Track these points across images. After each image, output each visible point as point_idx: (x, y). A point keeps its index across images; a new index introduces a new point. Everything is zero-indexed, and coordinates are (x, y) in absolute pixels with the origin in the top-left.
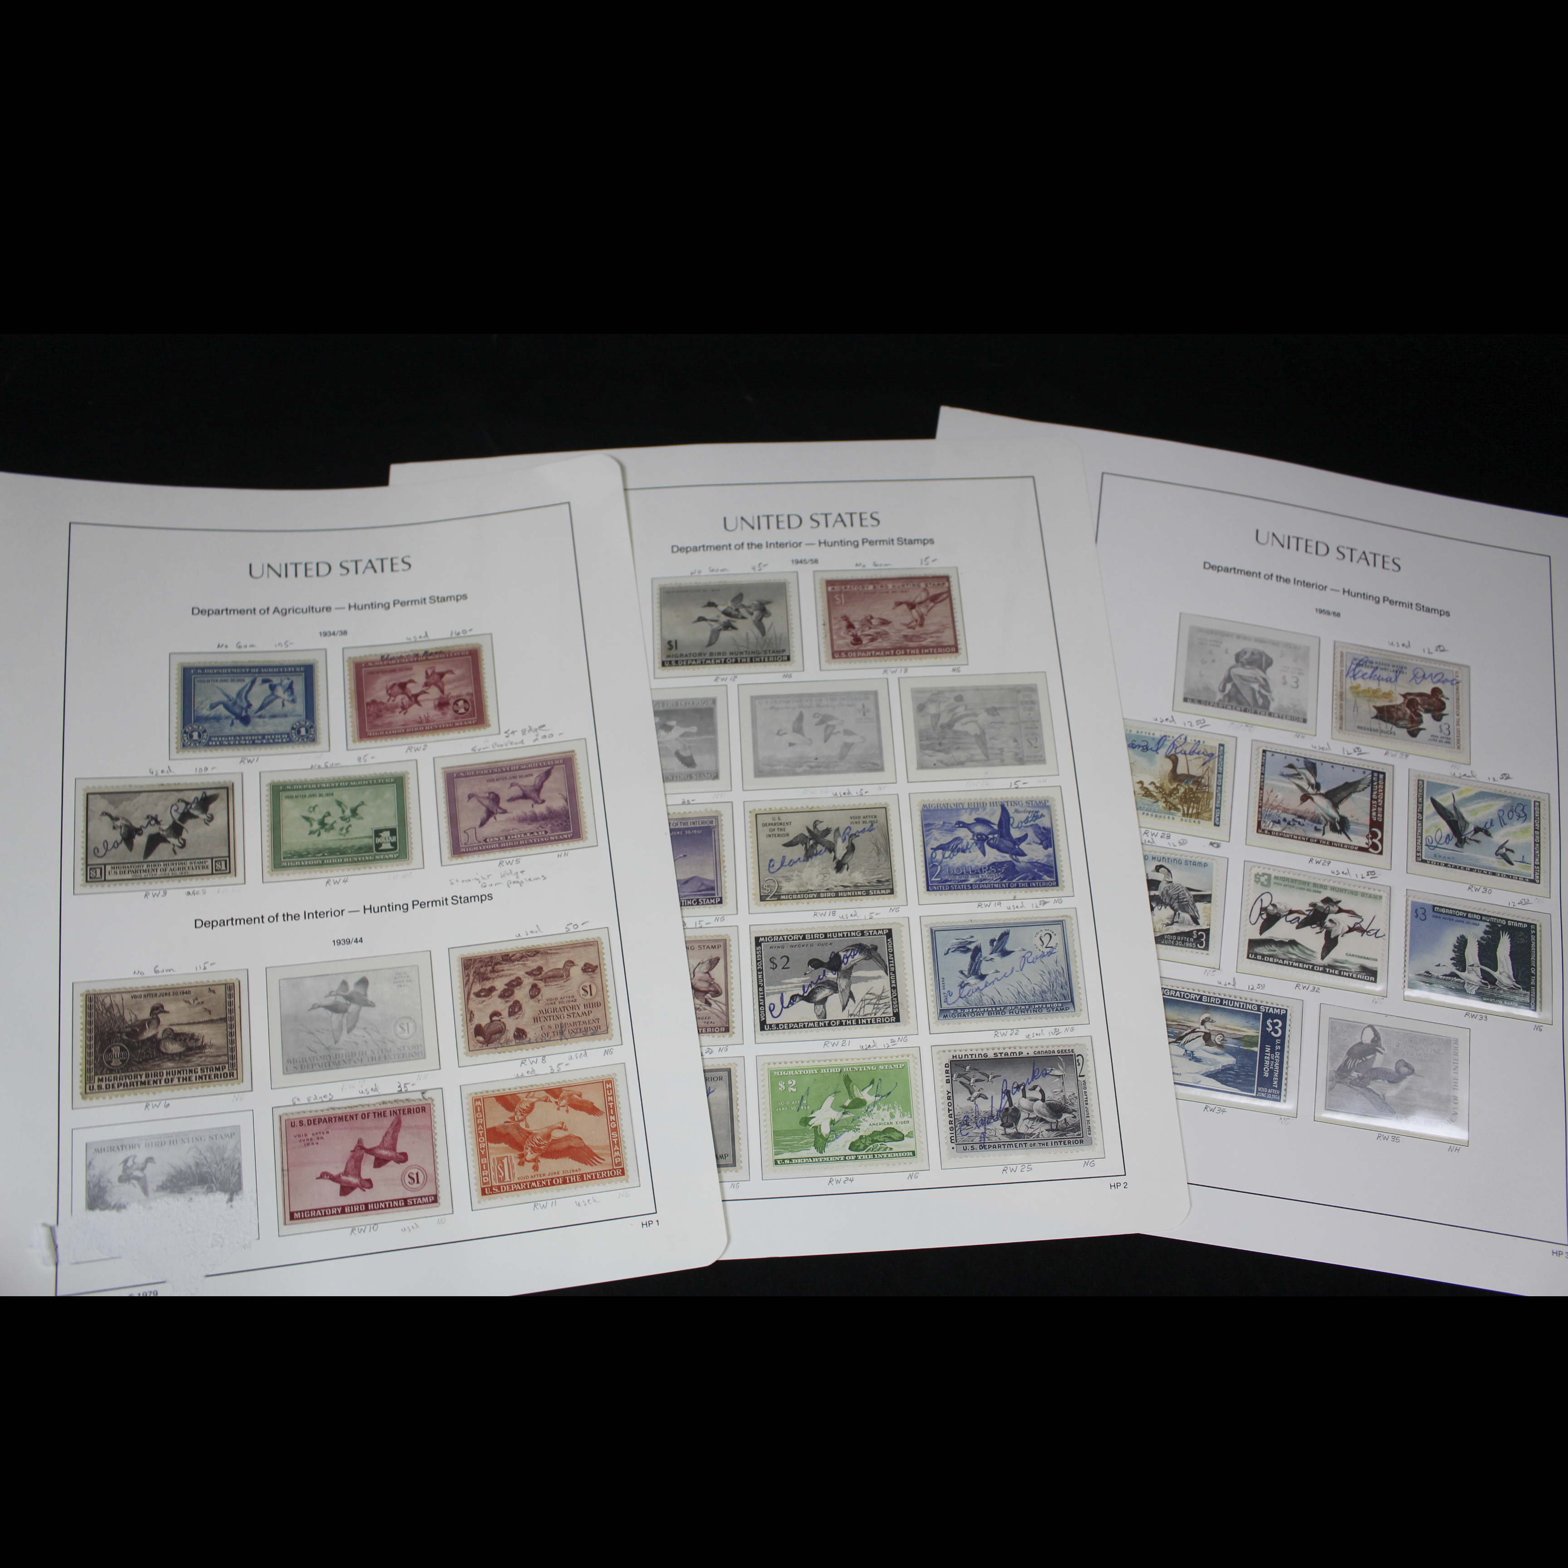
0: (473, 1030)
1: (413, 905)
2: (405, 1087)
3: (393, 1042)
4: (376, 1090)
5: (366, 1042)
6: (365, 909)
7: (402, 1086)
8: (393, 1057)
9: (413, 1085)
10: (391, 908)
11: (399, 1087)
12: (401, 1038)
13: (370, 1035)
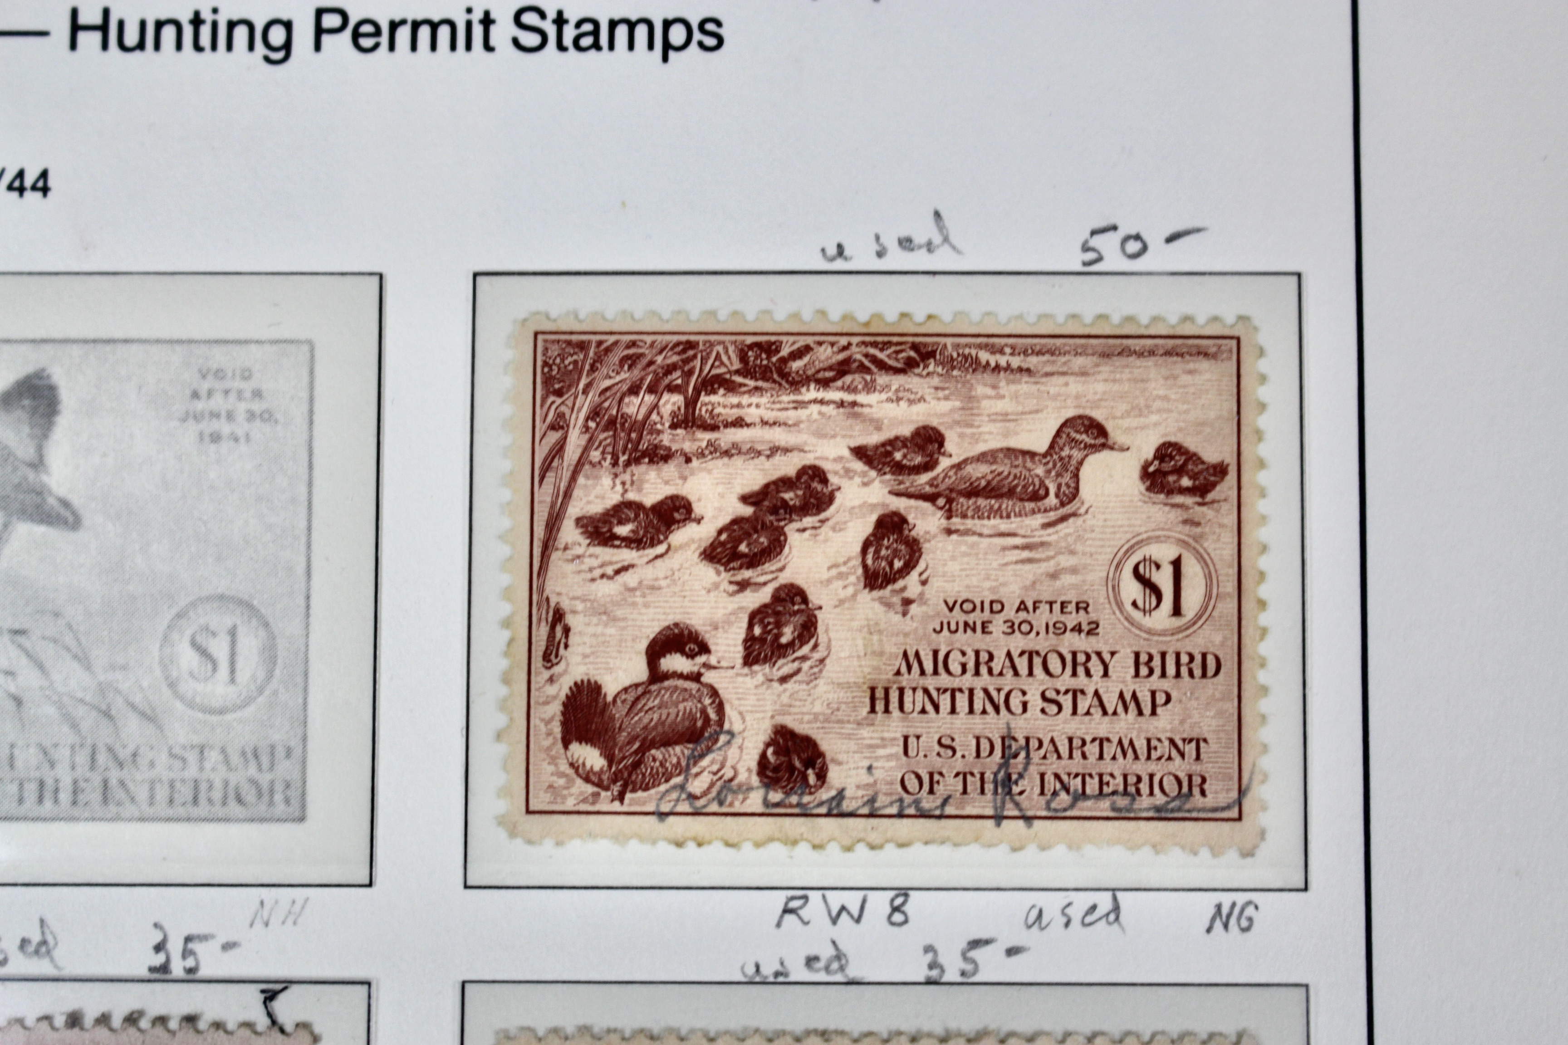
0: (555, 709)
1: (319, 31)
2: (186, 953)
3: (149, 717)
4: (43, 948)
5: (18, 701)
6: (76, 28)
7: (175, 947)
8: (142, 794)
9: (228, 946)
10: (205, 32)
11: (159, 948)
12: (191, 704)
13: (41, 667)
